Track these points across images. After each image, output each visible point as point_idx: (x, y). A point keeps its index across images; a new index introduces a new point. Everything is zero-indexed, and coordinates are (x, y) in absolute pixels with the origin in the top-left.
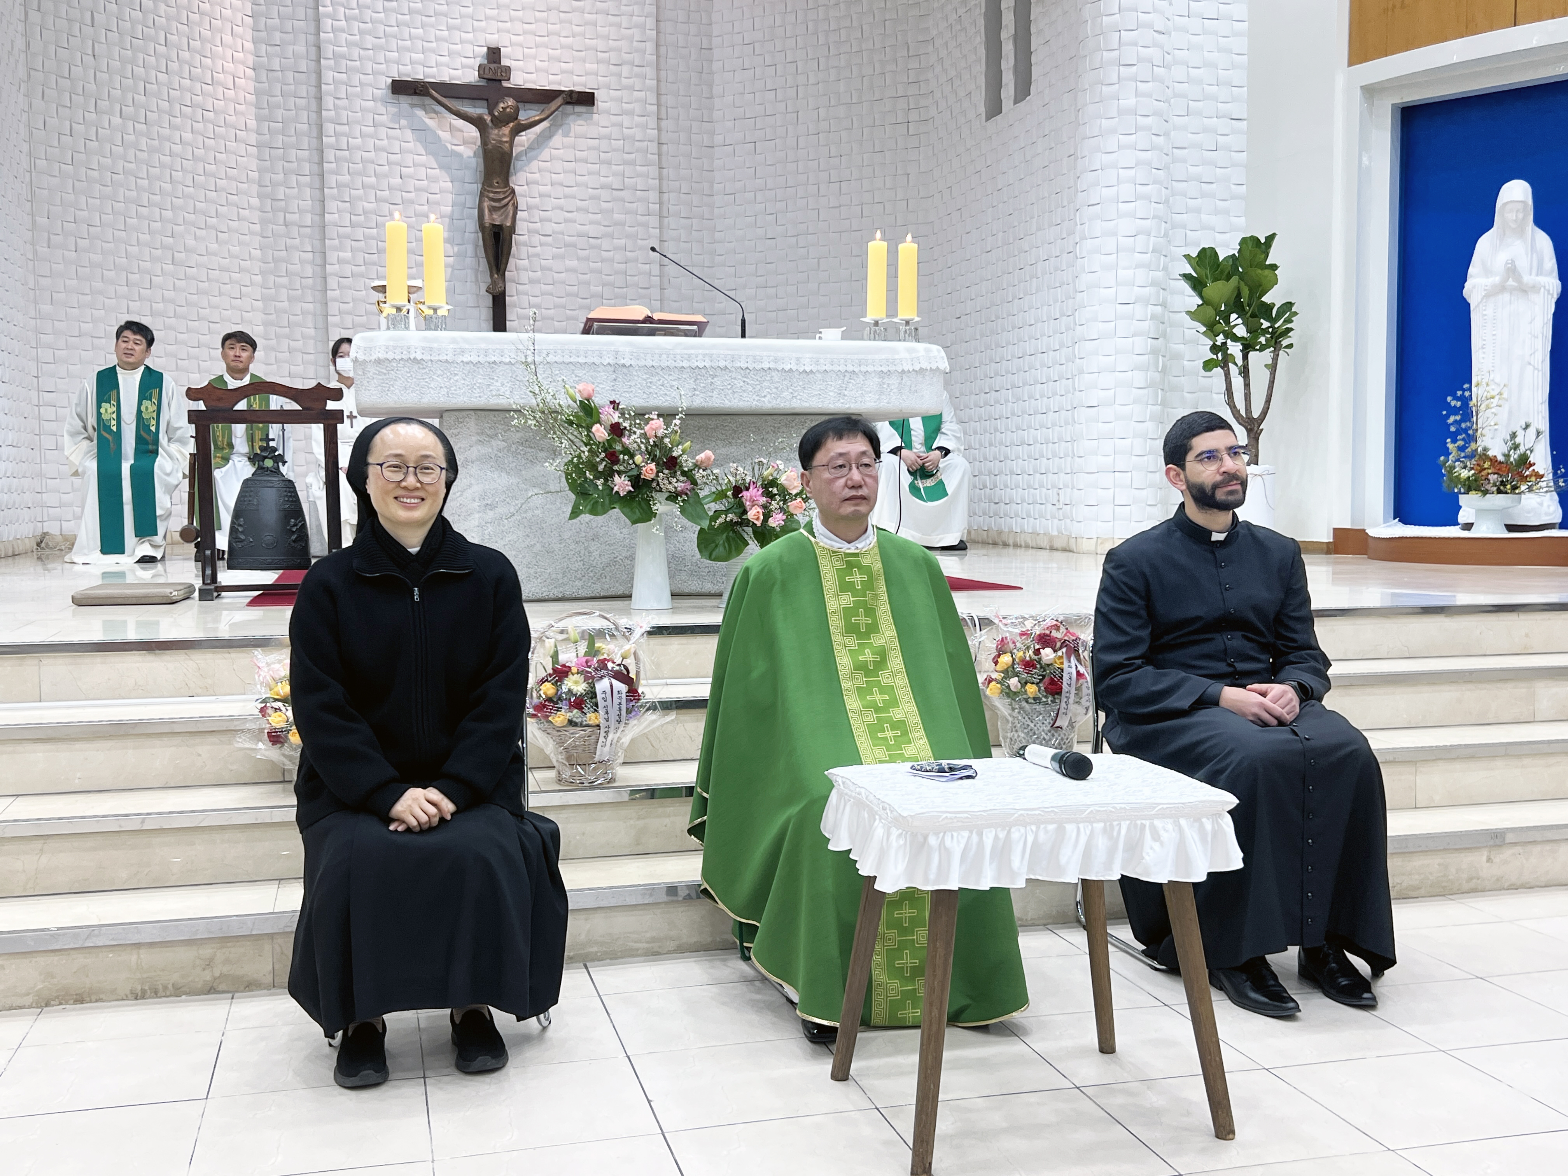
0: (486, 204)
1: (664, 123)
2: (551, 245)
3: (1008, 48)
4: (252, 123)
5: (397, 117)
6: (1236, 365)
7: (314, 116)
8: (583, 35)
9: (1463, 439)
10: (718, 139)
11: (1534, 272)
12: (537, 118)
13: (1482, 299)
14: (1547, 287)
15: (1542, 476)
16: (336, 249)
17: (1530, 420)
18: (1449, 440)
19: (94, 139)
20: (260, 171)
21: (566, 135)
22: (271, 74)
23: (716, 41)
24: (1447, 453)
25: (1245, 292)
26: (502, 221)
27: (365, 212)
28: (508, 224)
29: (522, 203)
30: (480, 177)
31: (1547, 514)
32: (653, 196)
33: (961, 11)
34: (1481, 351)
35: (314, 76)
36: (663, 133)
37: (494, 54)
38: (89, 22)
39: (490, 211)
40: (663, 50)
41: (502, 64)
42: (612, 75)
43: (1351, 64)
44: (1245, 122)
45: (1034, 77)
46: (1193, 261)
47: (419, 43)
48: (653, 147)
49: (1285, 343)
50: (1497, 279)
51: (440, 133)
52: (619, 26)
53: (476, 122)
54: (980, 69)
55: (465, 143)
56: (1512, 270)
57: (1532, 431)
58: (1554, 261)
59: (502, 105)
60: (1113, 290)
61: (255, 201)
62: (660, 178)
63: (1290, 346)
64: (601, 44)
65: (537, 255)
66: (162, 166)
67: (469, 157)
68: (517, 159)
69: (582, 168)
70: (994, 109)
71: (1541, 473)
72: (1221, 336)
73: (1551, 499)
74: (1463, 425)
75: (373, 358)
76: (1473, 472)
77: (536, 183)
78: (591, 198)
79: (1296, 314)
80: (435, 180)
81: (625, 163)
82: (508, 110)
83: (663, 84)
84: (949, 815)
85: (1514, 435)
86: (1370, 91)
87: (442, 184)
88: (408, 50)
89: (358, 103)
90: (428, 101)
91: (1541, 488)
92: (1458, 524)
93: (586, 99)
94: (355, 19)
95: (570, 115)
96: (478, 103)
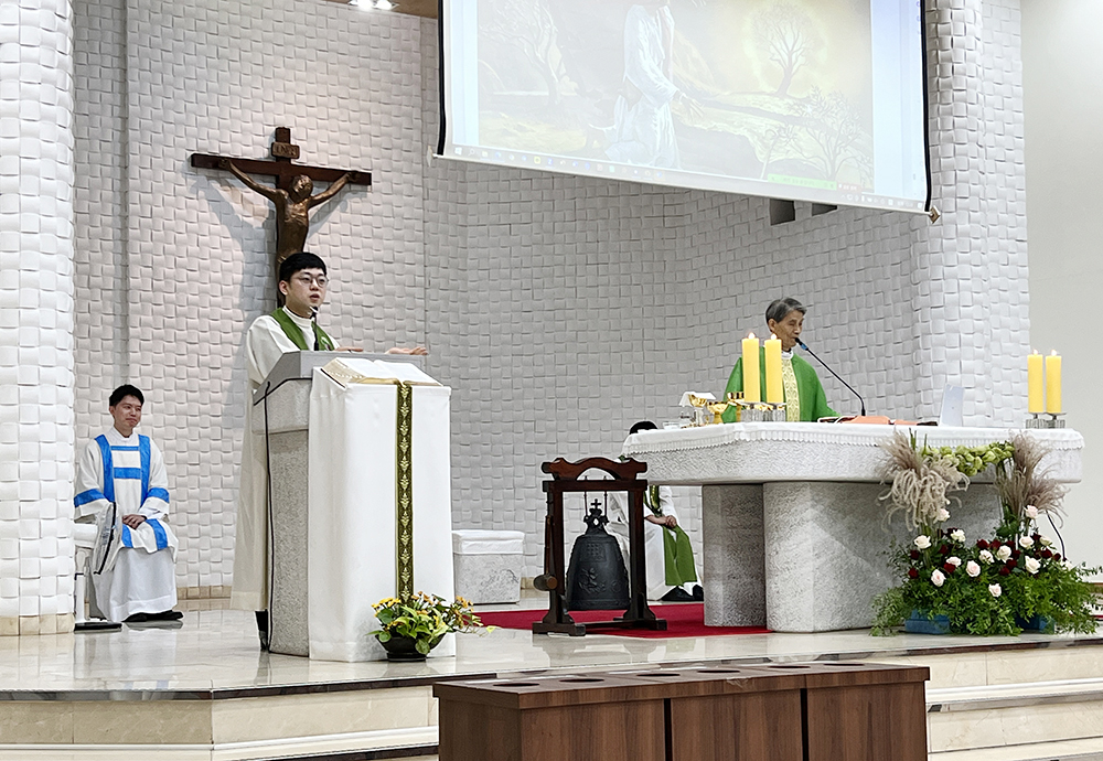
5: (195, 189)
7: (118, 184)
8: (358, 120)
10: (471, 220)
12: (325, 195)
16: (137, 312)
21: (343, 211)
27: (165, 278)
32: (419, 269)
35: (120, 145)
36: (427, 213)
37: (282, 134)
40: (425, 137)
41: (292, 143)
42: (383, 158)
44: (1026, 243)
47: (216, 120)
48: (420, 225)
51: (234, 205)
52: (390, 113)
53: (271, 194)
55: (255, 214)
62: (425, 254)
64: (374, 129)
69: (357, 241)
78: (364, 270)
80: (228, 248)
81: (395, 238)
82: (305, 187)
87: (235, 253)
88: (205, 125)
89: (162, 174)
94: (158, 94)
95: (346, 192)
96: (268, 178)
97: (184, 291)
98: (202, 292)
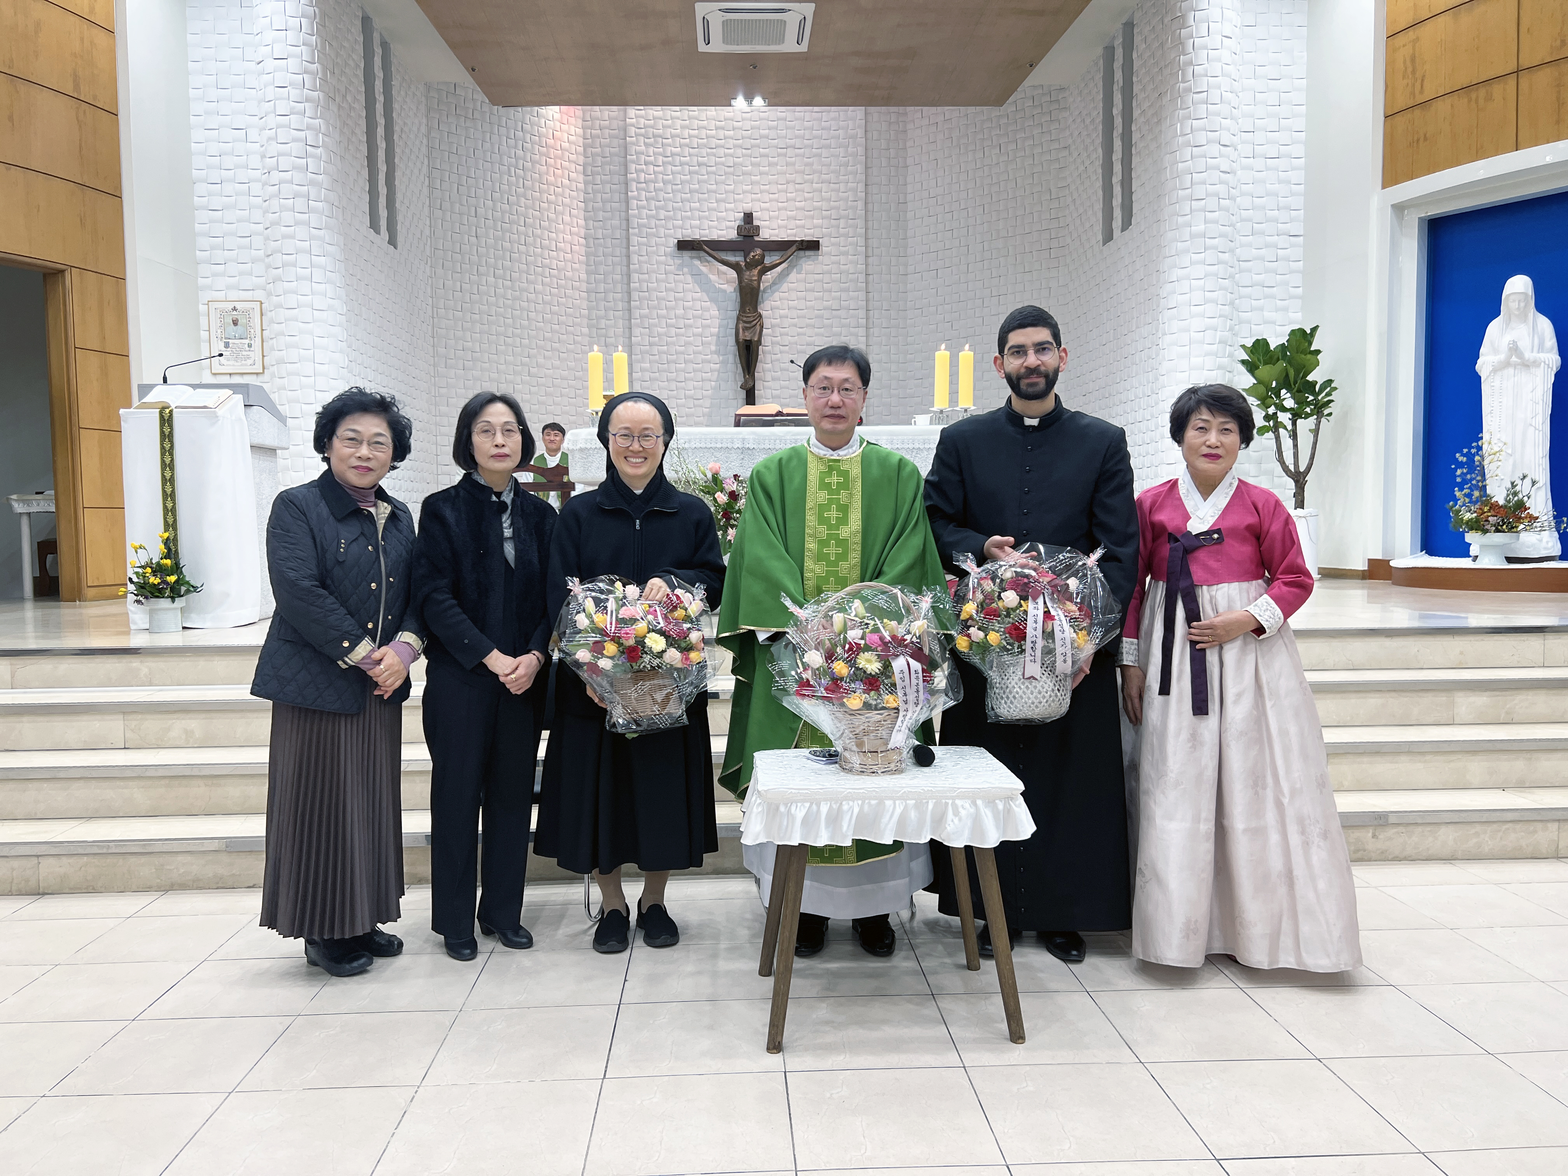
0: (740, 326)
1: (870, 260)
2: (788, 353)
3: (1117, 190)
4: (584, 276)
5: (681, 267)
6: (1286, 429)
7: (625, 268)
8: (812, 199)
9: (1469, 488)
10: (911, 269)
11: (1536, 349)
12: (778, 262)
13: (1490, 373)
14: (1547, 363)
15: (1537, 518)
16: (639, 361)
17: (1526, 472)
18: (1456, 489)
19: (476, 293)
20: (589, 309)
21: (799, 273)
22: (596, 241)
23: (910, 197)
24: (1456, 500)
25: (1292, 373)
26: (751, 337)
27: (659, 335)
28: (756, 339)
29: (767, 322)
30: (737, 306)
31: (1545, 549)
32: (862, 313)
33: (1087, 163)
34: (1489, 415)
35: (625, 241)
36: (870, 267)
37: (748, 217)
38: (473, 214)
39: (743, 330)
40: (870, 206)
41: (754, 224)
42: (832, 227)
43: (1384, 187)
44: (1302, 238)
45: (1134, 211)
46: (1247, 350)
47: (697, 213)
48: (862, 277)
49: (1326, 412)
50: (1502, 357)
51: (711, 276)
52: (838, 191)
53: (735, 266)
54: (1099, 206)
55: (728, 282)
56: (1514, 349)
57: (1528, 482)
58: (1554, 340)
59: (752, 254)
60: (1187, 373)
61: (585, 330)
62: (867, 300)
63: (1330, 414)
64: (824, 205)
65: (778, 360)
66: (522, 309)
67: (731, 292)
68: (764, 291)
69: (811, 296)
70: (1108, 237)
71: (1535, 515)
72: (1273, 407)
73: (1551, 536)
74: (1469, 477)
75: (578, 447)
76: (1475, 515)
77: (778, 308)
78: (817, 317)
79: (1335, 389)
80: (708, 310)
81: (841, 290)
82: (757, 257)
83: (870, 231)
84: (793, 791)
85: (1513, 485)
86: (1399, 209)
87: (712, 312)
88: (688, 218)
89: (655, 258)
90: (702, 254)
91: (1536, 527)
92: (1470, 556)
93: (813, 246)
94: (653, 199)
95: (802, 257)
96: (737, 253)
97: (674, 344)
98: (687, 344)
